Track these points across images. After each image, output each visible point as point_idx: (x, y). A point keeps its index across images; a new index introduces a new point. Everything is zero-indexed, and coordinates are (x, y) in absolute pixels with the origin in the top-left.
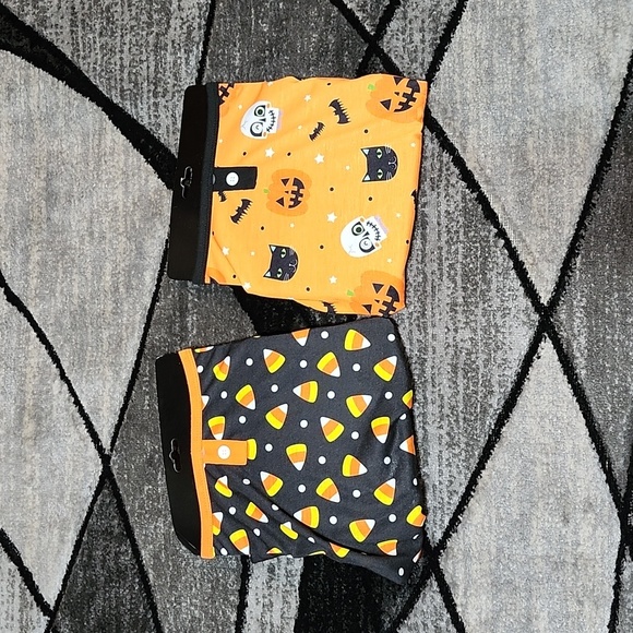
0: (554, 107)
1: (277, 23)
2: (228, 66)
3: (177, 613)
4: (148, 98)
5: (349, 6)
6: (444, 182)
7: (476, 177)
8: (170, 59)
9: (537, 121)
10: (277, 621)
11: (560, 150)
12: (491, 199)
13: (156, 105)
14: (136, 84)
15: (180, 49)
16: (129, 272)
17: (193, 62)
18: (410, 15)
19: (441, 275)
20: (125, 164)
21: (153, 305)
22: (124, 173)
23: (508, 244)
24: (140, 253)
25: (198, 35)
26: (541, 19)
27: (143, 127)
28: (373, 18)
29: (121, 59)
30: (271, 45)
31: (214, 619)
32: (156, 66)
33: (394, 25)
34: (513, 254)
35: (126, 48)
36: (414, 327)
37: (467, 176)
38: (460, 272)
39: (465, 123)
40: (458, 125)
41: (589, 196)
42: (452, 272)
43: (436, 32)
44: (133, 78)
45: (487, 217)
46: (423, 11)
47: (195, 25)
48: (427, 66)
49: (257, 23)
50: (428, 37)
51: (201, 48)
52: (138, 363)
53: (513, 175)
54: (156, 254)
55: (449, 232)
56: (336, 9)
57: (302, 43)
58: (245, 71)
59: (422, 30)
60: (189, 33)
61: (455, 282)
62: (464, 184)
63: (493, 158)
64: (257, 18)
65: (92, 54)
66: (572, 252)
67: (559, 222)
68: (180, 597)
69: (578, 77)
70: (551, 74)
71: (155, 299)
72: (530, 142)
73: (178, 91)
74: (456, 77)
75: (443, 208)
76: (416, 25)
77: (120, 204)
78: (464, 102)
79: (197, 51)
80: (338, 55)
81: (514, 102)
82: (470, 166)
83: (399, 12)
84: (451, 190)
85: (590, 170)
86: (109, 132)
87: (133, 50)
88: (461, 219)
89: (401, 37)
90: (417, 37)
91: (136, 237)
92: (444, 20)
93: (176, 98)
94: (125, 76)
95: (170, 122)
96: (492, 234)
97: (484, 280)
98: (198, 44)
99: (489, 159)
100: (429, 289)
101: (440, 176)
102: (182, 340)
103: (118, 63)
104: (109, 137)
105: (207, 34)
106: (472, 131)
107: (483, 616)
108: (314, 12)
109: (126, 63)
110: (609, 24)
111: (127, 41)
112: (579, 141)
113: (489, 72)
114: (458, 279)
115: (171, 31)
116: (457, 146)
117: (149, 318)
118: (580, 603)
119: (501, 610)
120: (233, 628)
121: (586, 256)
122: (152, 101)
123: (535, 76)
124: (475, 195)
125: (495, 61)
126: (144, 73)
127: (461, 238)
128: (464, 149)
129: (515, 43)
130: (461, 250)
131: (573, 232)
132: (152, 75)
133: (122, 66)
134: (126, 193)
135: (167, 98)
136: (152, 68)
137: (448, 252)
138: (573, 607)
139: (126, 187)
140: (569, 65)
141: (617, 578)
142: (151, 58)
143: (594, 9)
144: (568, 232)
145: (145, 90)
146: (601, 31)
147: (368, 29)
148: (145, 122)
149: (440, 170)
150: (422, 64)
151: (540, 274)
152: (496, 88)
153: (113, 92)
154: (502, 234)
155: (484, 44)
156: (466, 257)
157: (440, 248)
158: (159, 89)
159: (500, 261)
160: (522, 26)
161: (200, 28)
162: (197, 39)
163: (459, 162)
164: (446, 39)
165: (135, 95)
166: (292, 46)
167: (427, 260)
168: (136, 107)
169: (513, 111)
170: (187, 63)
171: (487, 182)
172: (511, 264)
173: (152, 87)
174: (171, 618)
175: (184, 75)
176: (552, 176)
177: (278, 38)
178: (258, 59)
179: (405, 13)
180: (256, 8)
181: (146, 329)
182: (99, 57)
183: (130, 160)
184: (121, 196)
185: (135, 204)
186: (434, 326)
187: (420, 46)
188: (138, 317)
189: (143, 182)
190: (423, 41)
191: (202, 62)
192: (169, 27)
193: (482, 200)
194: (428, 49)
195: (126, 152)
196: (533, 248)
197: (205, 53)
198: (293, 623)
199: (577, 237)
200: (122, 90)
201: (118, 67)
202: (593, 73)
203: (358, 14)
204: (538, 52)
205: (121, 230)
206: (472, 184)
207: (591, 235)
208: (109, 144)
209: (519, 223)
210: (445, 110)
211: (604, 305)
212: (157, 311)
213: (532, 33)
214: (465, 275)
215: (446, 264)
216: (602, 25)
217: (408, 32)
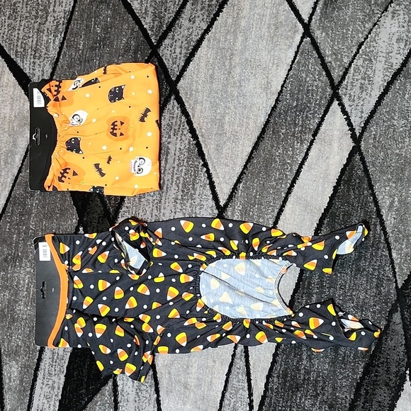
0: (242, 102)
1: (105, 29)
2: (76, 48)
3: (10, 342)
4: (30, 58)
5: (145, 27)
6: (181, 132)
7: (197, 132)
8: (45, 38)
9: (232, 108)
10: (61, 353)
11: (241, 125)
12: (203, 146)
13: (34, 63)
14: (25, 50)
15: (51, 34)
16: (8, 154)
17: (57, 43)
18: (176, 38)
19: (172, 182)
20: (13, 94)
21: (18, 174)
22: (12, 98)
23: (208, 171)
24: (15, 144)
25: (62, 28)
26: (242, 53)
27: (26, 74)
28: (156, 36)
29: (18, 34)
30: (100, 41)
31: (28, 347)
32: (37, 41)
33: (167, 41)
34: (210, 177)
35: (22, 28)
36: (155, 208)
37: (193, 131)
38: (182, 182)
39: (196, 102)
40: (192, 102)
41: (252, 152)
42: (178, 182)
43: (188, 50)
44: (23, 45)
45: (199, 155)
46: (183, 36)
47: (61, 22)
48: (180, 67)
49: (94, 27)
50: (183, 52)
51: (63, 35)
52: (6, 205)
53: (216, 134)
54: (23, 146)
55: (179, 160)
56: (137, 27)
57: (117, 43)
58: (85, 53)
59: (181, 47)
60: (57, 26)
61: (178, 187)
62: (190, 135)
63: (207, 124)
64: (95, 24)
65: (3, 28)
66: (239, 181)
67: (235, 164)
68: (12, 334)
69: (256, 88)
70: (243, 84)
71: (20, 171)
72: (227, 119)
73: (48, 58)
74: (195, 76)
75: (178, 146)
76: (179, 44)
77: (7, 115)
78: (197, 91)
79: (60, 37)
80: (135, 53)
81: (222, 95)
82: (195, 126)
83: (170, 35)
84: (183, 137)
85: (254, 139)
86: (6, 74)
87: (26, 30)
88: (186, 154)
89: (170, 49)
90: (178, 50)
91: (13, 135)
92: (193, 44)
93: (45, 61)
94: (19, 44)
95: (40, 74)
96: (201, 164)
97: (193, 188)
98: (61, 33)
99: (205, 124)
100: (165, 188)
101: (179, 129)
102: (31, 196)
103: (16, 36)
104: (6, 77)
105: (67, 28)
106: (199, 107)
107: (166, 362)
108: (125, 27)
109: (21, 37)
110: (276, 61)
111: (23, 24)
112: (251, 122)
113: (212, 77)
114: (180, 185)
115: (48, 23)
116: (190, 114)
117: (15, 181)
118: (214, 362)
119: (175, 360)
120: (38, 353)
121: (245, 184)
122: (32, 60)
123: (235, 83)
124: (195, 142)
125: (215, 71)
126: (30, 44)
127: (185, 164)
128: (194, 116)
129: (227, 64)
130: (184, 170)
131: (241, 170)
132: (34, 46)
133: (18, 38)
134: (11, 109)
135: (40, 60)
136: (35, 42)
137: (178, 170)
138: (211, 364)
139: (12, 106)
140: (252, 81)
141: (234, 351)
142: (35, 36)
143: (269, 52)
144: (239, 170)
145: (29, 54)
146: (271, 65)
147: (153, 41)
148: (27, 71)
149: (180, 125)
150: (178, 66)
151: (222, 189)
152: (214, 86)
153: (12, 52)
154: (206, 165)
155: (211, 61)
156: (186, 175)
157: (174, 168)
158: (37, 55)
159: (203, 179)
160: (232, 55)
161: (63, 24)
162: (61, 30)
163: (190, 123)
164: (192, 54)
165: (24, 55)
166: (111, 43)
167: (166, 173)
168: (23, 62)
169: (221, 100)
170: (54, 43)
171: (202, 136)
172: (208, 182)
173: (33, 53)
174: (6, 344)
175: (51, 49)
176: (235, 138)
177: (105, 38)
178: (92, 47)
179: (173, 36)
180: (95, 18)
181: (13, 187)
182: (6, 30)
183: (16, 92)
184: (9, 111)
185: (15, 116)
186: (165, 209)
187: (179, 56)
188: (9, 180)
189: (22, 105)
190: (181, 53)
191: (62, 44)
192: (47, 20)
193: (198, 145)
194: (182, 58)
195: (14, 87)
196: (220, 175)
197: (64, 38)
198: (69, 354)
199: (242, 173)
200: (17, 52)
201: (16, 38)
202: (263, 86)
203: (149, 32)
204: (238, 70)
205: (6, 130)
206: (195, 136)
207: (249, 173)
208: (6, 80)
209: (215, 161)
210: (187, 93)
211: (250, 211)
212: (20, 178)
213: (236, 59)
214: (184, 184)
215: (175, 176)
216: (272, 61)
217: (173, 47)
